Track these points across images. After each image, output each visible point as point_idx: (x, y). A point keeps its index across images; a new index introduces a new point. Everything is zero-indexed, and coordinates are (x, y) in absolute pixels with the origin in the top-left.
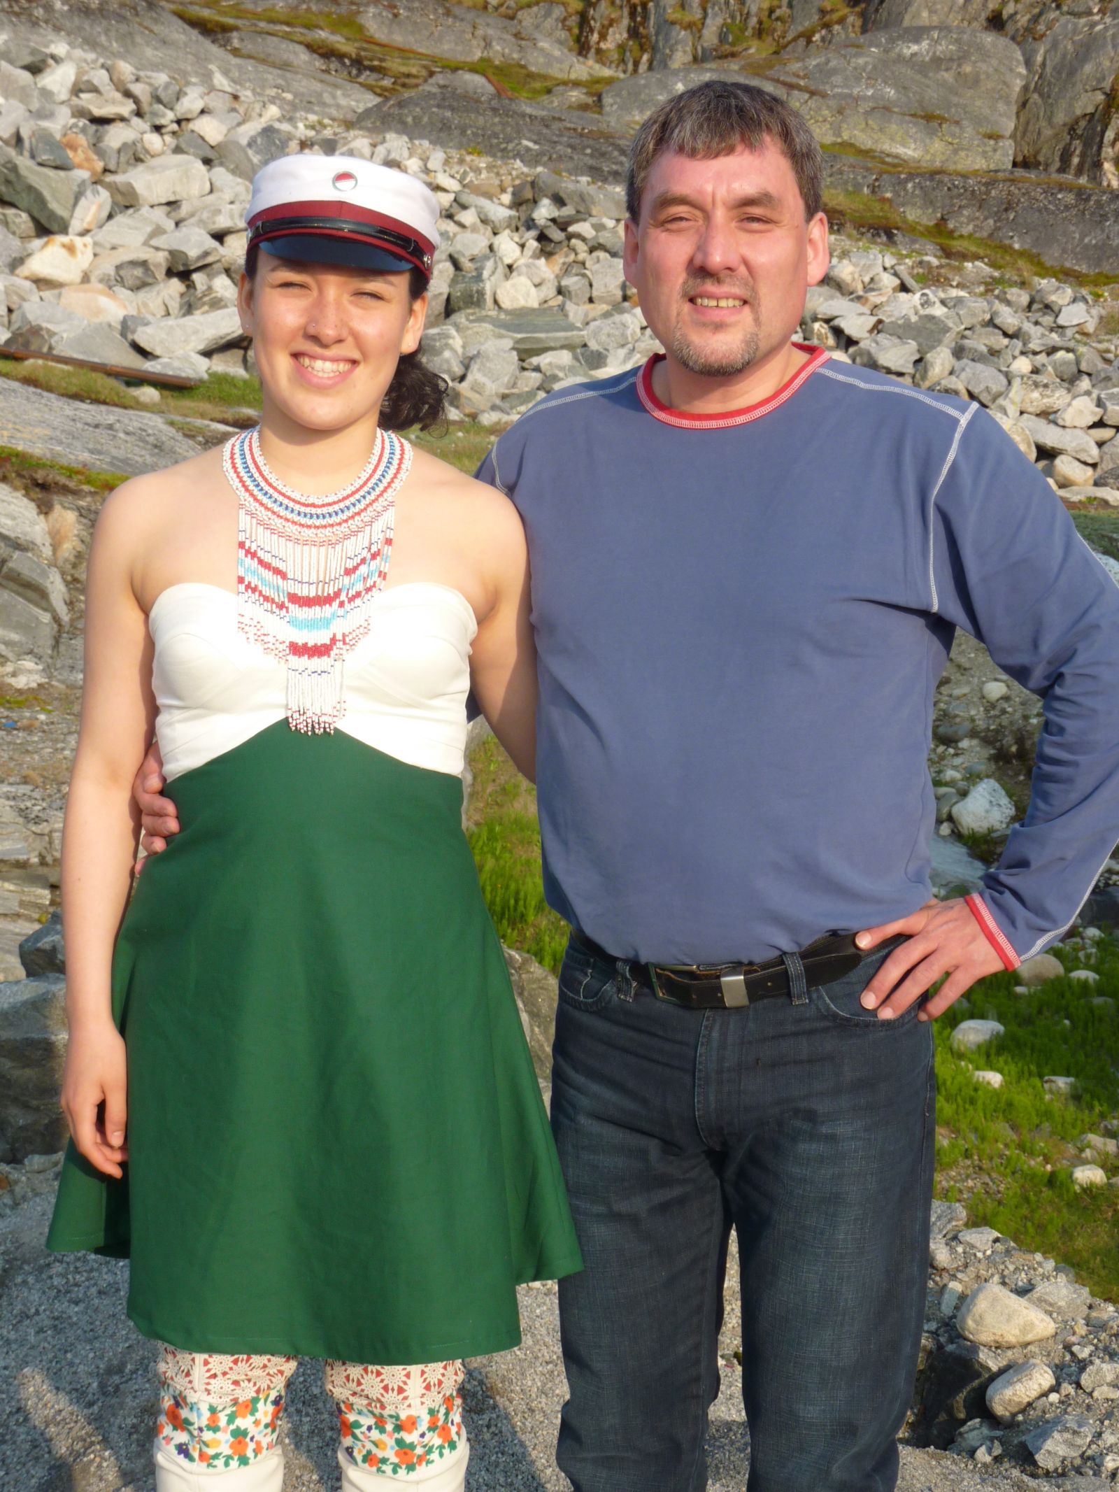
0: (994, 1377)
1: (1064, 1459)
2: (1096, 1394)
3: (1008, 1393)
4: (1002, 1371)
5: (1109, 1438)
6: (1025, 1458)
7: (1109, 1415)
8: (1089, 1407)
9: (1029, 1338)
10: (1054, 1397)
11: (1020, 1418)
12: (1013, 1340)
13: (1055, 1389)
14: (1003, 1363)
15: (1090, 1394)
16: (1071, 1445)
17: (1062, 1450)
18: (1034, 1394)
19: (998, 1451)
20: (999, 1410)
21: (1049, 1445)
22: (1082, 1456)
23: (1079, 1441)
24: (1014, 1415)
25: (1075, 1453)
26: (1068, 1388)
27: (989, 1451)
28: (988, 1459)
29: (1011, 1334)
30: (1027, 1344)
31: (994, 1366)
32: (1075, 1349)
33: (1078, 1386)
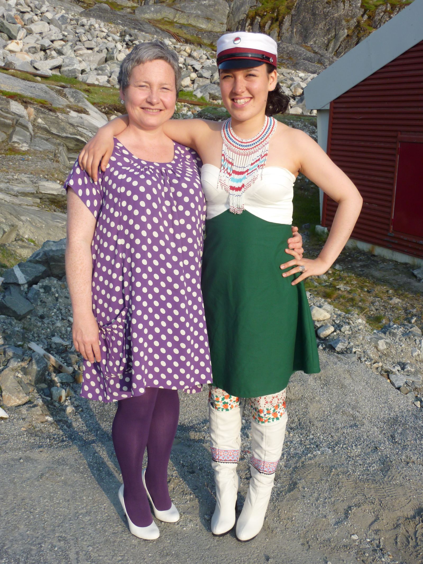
0: (319, 328)
1: (342, 349)
2: (345, 333)
3: (324, 333)
4: (320, 327)
5: (352, 344)
6: (332, 348)
7: (349, 338)
8: (344, 336)
9: (325, 319)
10: (335, 333)
11: (328, 338)
12: (321, 319)
13: (335, 331)
14: (320, 325)
15: (344, 333)
16: (343, 345)
17: (341, 347)
18: (330, 333)
19: (324, 346)
20: (322, 336)
21: (338, 346)
22: (346, 348)
23: (345, 345)
24: (326, 337)
25: (344, 347)
26: (338, 331)
27: (322, 346)
28: (322, 348)
29: (321, 318)
30: (324, 320)
31: (319, 326)
32: (336, 321)
33: (340, 331)
